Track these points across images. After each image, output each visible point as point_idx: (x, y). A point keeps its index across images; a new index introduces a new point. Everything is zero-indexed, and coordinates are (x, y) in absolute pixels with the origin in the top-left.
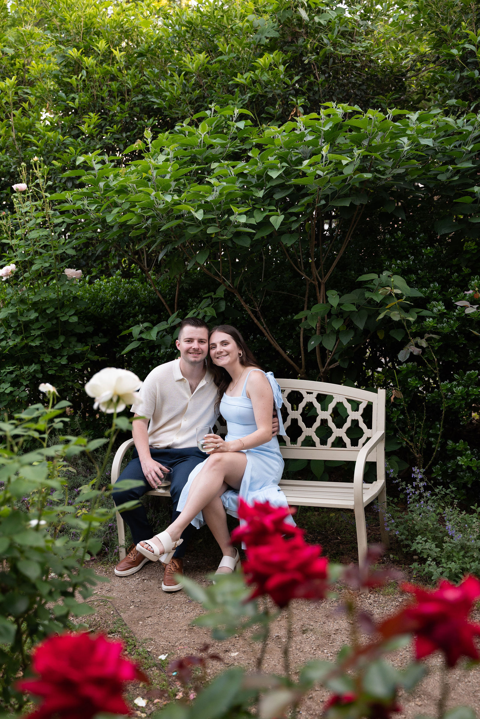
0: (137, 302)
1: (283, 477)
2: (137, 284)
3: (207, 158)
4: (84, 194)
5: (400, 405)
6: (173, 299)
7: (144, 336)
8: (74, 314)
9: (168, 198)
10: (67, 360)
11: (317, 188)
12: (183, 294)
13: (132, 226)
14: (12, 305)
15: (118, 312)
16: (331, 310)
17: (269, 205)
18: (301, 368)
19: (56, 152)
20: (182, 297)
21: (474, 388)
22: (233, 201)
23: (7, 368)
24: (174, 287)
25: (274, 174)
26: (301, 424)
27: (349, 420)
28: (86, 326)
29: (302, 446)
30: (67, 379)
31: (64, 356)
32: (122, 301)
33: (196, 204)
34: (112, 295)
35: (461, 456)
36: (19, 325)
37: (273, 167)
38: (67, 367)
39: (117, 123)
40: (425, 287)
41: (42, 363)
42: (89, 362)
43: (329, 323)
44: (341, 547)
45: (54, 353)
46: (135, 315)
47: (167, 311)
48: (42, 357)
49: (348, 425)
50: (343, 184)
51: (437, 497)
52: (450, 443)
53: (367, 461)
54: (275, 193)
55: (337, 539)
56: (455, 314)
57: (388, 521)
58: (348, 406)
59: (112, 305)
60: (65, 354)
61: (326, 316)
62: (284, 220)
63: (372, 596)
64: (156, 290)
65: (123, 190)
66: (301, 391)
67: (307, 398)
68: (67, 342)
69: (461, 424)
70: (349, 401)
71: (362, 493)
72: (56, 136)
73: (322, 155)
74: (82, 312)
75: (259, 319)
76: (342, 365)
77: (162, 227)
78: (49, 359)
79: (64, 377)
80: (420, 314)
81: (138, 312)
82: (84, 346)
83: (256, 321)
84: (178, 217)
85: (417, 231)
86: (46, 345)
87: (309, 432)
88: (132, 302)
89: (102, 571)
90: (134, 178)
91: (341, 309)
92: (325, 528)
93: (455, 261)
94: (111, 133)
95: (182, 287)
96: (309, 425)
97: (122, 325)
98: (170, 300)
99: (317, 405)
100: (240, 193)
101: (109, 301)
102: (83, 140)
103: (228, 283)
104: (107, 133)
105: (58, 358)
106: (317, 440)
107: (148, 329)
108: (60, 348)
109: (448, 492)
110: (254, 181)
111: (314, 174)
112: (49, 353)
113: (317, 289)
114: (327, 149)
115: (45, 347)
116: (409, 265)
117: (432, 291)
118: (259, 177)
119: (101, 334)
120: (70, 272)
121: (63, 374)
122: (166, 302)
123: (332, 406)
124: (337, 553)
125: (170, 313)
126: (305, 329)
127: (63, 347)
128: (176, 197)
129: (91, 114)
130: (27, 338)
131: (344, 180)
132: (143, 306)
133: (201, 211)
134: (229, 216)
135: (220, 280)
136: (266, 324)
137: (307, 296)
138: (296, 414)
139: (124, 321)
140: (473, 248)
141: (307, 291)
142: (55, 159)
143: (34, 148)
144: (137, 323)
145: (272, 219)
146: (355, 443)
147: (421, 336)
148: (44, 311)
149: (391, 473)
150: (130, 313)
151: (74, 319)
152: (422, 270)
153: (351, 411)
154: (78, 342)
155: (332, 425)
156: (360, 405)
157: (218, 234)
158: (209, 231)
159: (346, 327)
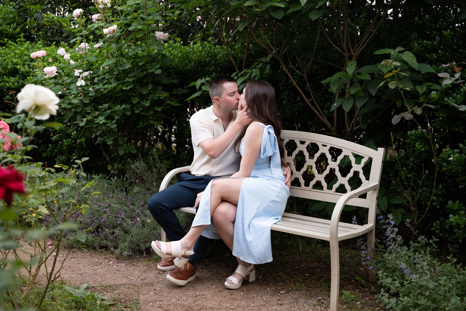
1: (286, 211)
5: (409, 165)
6: (242, 62)
7: (203, 88)
8: (160, 68)
10: (150, 104)
14: (116, 57)
23: (104, 105)
24: (245, 53)
26: (315, 170)
27: (352, 171)
28: (173, 79)
30: (151, 118)
31: (149, 100)
32: (204, 61)
35: (454, 215)
36: (119, 74)
41: (131, 103)
45: (143, 97)
48: (133, 98)
49: (350, 175)
51: (419, 245)
52: (450, 202)
53: (347, 204)
57: (365, 257)
58: (353, 159)
59: (195, 64)
60: (150, 98)
64: (229, 54)
66: (318, 144)
67: (322, 150)
68: (154, 90)
69: (460, 187)
71: (337, 230)
74: (173, 68)
78: (137, 101)
79: (148, 116)
80: (431, 88)
81: (213, 71)
83: (295, 83)
86: (138, 90)
87: (320, 178)
88: (211, 63)
89: (146, 265)
95: (249, 53)
96: (320, 172)
98: (239, 63)
99: (329, 157)
101: (194, 60)
105: (145, 101)
108: (147, 94)
109: (431, 241)
112: (139, 98)
115: (137, 92)
116: (432, 45)
120: (159, 34)
122: (236, 64)
123: (340, 158)
127: (149, 94)
130: (123, 84)
132: (219, 67)
135: (266, 46)
147: (419, 105)
148: (137, 63)
149: (381, 219)
150: (209, 71)
151: (159, 72)
152: (442, 50)
153: (355, 163)
154: (163, 90)
155: (338, 173)
156: (362, 160)
157: (257, 7)
158: (247, 4)
159: (363, 94)
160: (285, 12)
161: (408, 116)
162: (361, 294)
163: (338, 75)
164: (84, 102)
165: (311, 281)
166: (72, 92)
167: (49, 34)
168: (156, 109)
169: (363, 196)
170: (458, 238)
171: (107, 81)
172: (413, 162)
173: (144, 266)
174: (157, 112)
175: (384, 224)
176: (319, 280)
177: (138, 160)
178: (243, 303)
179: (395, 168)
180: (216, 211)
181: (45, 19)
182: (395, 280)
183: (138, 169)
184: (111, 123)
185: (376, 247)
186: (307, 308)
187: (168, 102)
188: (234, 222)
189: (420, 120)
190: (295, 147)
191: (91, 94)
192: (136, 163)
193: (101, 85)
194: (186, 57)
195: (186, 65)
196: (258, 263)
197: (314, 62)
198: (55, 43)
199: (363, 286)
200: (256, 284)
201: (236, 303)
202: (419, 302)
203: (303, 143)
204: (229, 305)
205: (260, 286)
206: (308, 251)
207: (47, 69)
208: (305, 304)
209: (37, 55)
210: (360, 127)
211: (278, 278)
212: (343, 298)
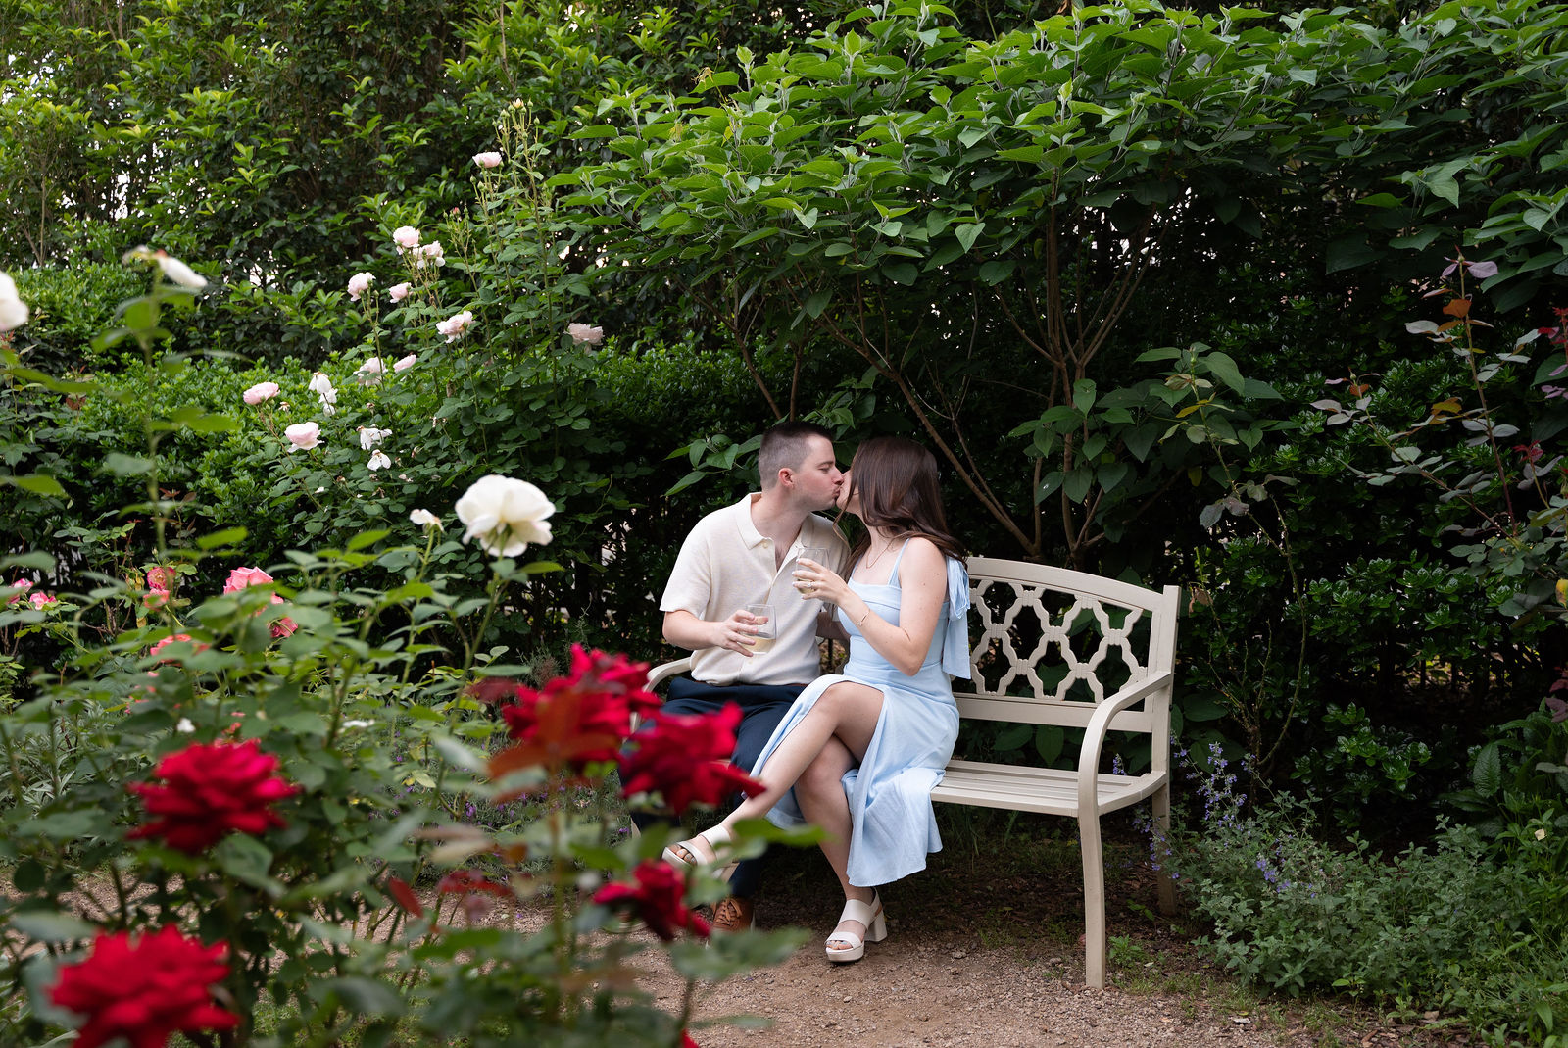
0: (715, 397)
2: (727, 359)
3: (859, 104)
4: (616, 173)
5: (1229, 625)
6: (787, 391)
7: (710, 461)
8: (585, 415)
9: (754, 185)
10: (564, 505)
11: (1053, 169)
12: (808, 383)
14: (467, 392)
15: (676, 413)
17: (963, 201)
18: (1032, 541)
19: (585, 87)
20: (806, 388)
21: (1379, 595)
22: (888, 196)
24: (792, 368)
25: (969, 140)
26: (1010, 651)
27: (1103, 646)
28: (611, 442)
29: (1005, 695)
30: (566, 543)
31: (560, 496)
32: (688, 393)
33: (806, 197)
34: (670, 380)
35: (1349, 737)
36: (478, 433)
37: (976, 125)
38: (566, 520)
39: (708, 29)
40: (1292, 380)
42: (610, 511)
46: (710, 423)
47: (773, 411)
49: (1100, 655)
50: (1110, 162)
51: (1277, 814)
52: (1333, 708)
54: (975, 178)
56: (1347, 437)
57: (1160, 851)
58: (1103, 617)
59: (665, 400)
60: (562, 493)
62: (983, 233)
63: (1107, 994)
64: (752, 371)
65: (679, 168)
66: (1012, 584)
67: (1024, 599)
68: (570, 471)
70: (1106, 607)
71: (1094, 790)
72: (585, 55)
73: (1059, 103)
74: (609, 412)
76: (1110, 539)
77: (739, 239)
81: (714, 416)
82: (603, 479)
83: (938, 439)
84: (775, 223)
85: (1290, 262)
87: (1023, 667)
88: (706, 395)
90: (701, 141)
91: (1098, 418)
93: (1364, 329)
94: (697, 48)
95: (807, 369)
96: (1024, 653)
98: (780, 394)
99: (1043, 614)
101: (661, 392)
102: (639, 64)
103: (885, 360)
104: (688, 49)
106: (1036, 683)
107: (724, 448)
108: (553, 481)
109: (1303, 804)
111: (1045, 141)
113: (1065, 376)
114: (1069, 90)
116: (1265, 334)
117: (1308, 389)
119: (642, 459)
120: (580, 331)
122: (773, 397)
123: (1070, 615)
127: (559, 480)
128: (769, 183)
129: (660, 10)
130: (491, 458)
131: (1111, 152)
132: (728, 405)
133: (815, 212)
134: (872, 223)
135: (867, 354)
137: (1052, 393)
138: (1000, 631)
139: (686, 432)
140: (1397, 300)
141: (1055, 383)
142: (581, 102)
143: (542, 79)
145: (959, 231)
146: (1110, 692)
147: (1258, 479)
148: (526, 406)
149: (1183, 758)
150: (701, 418)
151: (584, 424)
152: (1290, 345)
153: (1107, 627)
154: (591, 470)
155: (1067, 654)
156: (1127, 617)
157: (852, 258)
158: (831, 252)
159: (1114, 457)
160: (920, 269)
161: (1238, 507)
162: (1149, 944)
163: (1051, 415)
164: (393, 509)
165: (1020, 922)
166: (362, 487)
167: (240, 337)
168: (582, 518)
169: (1138, 706)
170: (1359, 794)
171: (446, 454)
172: (1238, 617)
174: (579, 526)
175: (1190, 770)
176: (1040, 919)
178: (871, 986)
179: (1195, 634)
181: (233, 298)
182: (1237, 900)
184: (467, 559)
185: (1174, 825)
186: (1028, 985)
187: (609, 499)
189: (1262, 514)
191: (406, 490)
192: (534, 659)
193: (431, 464)
194: (637, 385)
195: (644, 404)
197: (974, 386)
198: (262, 359)
199: (1150, 924)
201: (854, 989)
202: (1303, 948)
204: (839, 995)
206: (995, 851)
207: (294, 431)
208: (1023, 978)
209: (261, 395)
210: (1104, 538)
211: (939, 922)
212: (1113, 954)
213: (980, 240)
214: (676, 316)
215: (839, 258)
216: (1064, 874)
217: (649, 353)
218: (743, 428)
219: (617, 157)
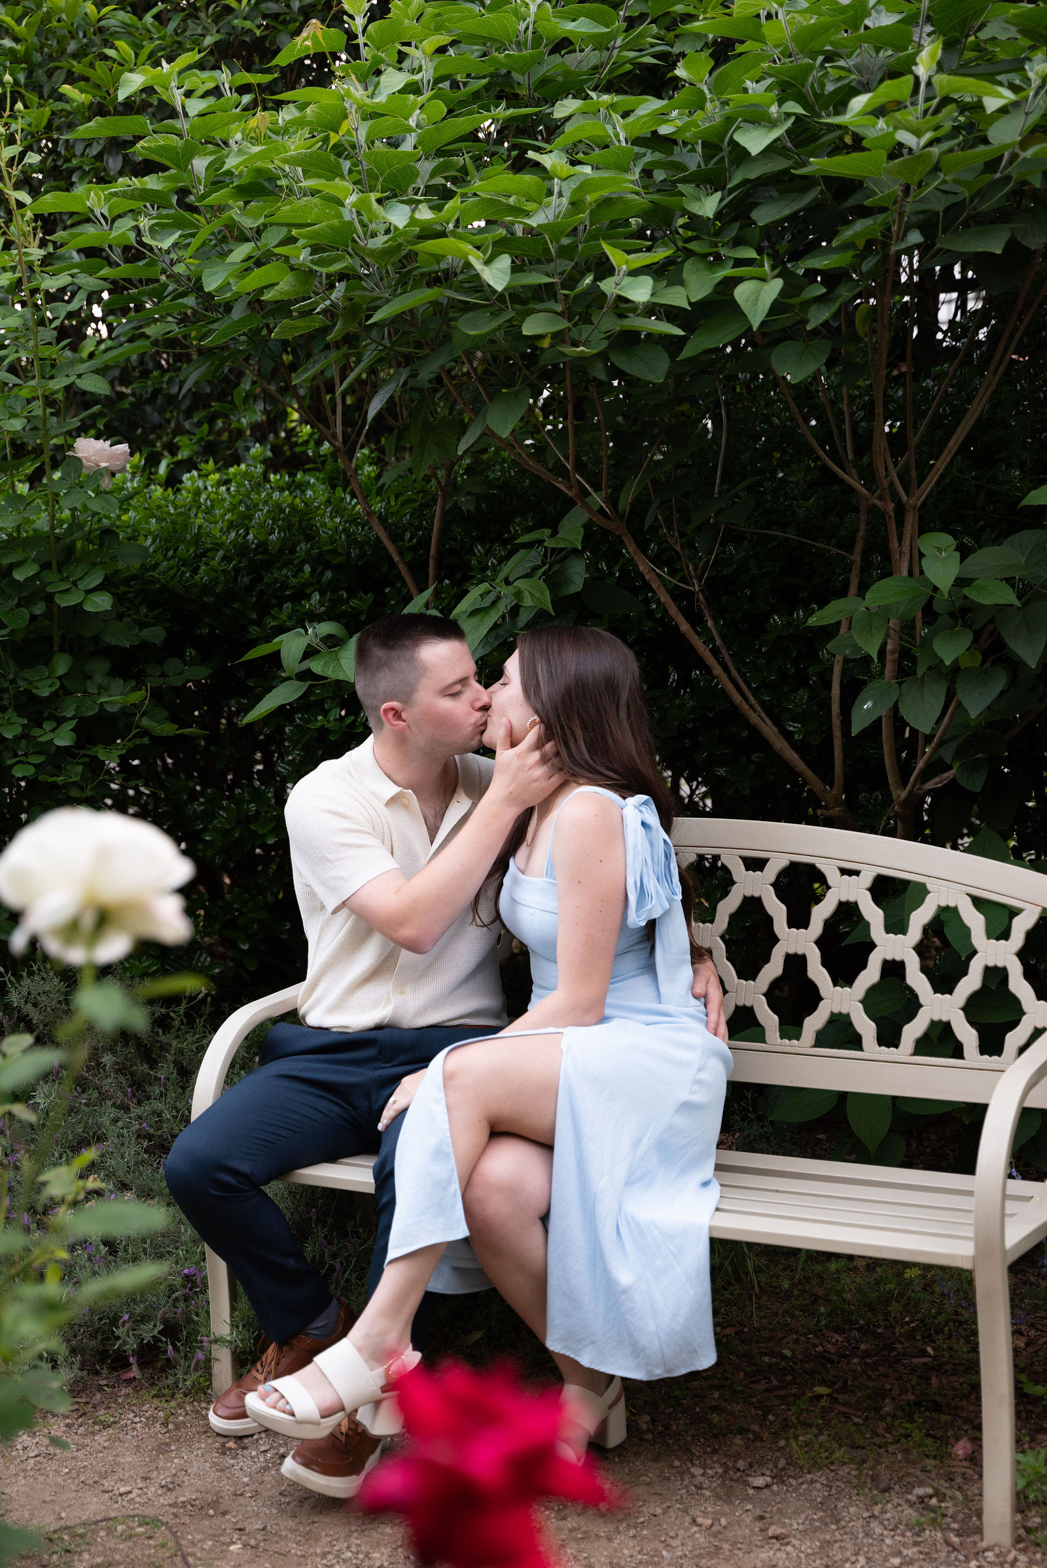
0: (308, 553)
2: (316, 490)
3: (544, 82)
4: (144, 194)
6: (425, 543)
7: (316, 666)
8: (104, 587)
9: (399, 216)
10: (73, 734)
11: (897, 188)
12: (457, 530)
13: (282, 308)
15: (246, 580)
16: (932, 598)
17: (737, 242)
18: (829, 785)
19: (75, 56)
20: (455, 540)
22: (615, 229)
24: (428, 505)
25: (755, 141)
26: (818, 973)
27: (976, 968)
28: (142, 625)
29: (815, 1046)
30: (74, 793)
31: (66, 719)
32: (262, 546)
33: (489, 237)
34: (232, 525)
37: (757, 118)
38: (75, 756)
42: (146, 740)
43: (927, 642)
44: (935, 1381)
46: (301, 595)
47: (404, 584)
49: (971, 983)
50: (988, 178)
54: (755, 205)
55: (924, 1353)
58: (974, 920)
59: (227, 558)
60: (69, 713)
61: (919, 615)
62: (783, 293)
63: (1024, 1558)
64: (369, 514)
65: (260, 187)
66: (821, 865)
67: (841, 890)
68: (79, 674)
70: (978, 902)
71: (1003, 1213)
73: (917, 78)
74: (134, 577)
75: (695, 620)
76: (964, 783)
77: (376, 309)
78: (18, 730)
79: (66, 786)
81: (308, 584)
82: (134, 689)
83: (685, 627)
84: (435, 280)
86: (12, 682)
87: (842, 1000)
88: (293, 551)
89: (155, 1419)
90: (296, 145)
91: (966, 597)
92: (886, 1315)
95: (456, 507)
96: (844, 975)
97: (259, 623)
98: (413, 549)
99: (873, 914)
100: (642, 201)
101: (219, 546)
103: (598, 499)
105: (48, 726)
106: (866, 1027)
107: (332, 642)
108: (55, 695)
110: (693, 161)
111: (889, 145)
112: (20, 710)
113: (893, 525)
114: (932, 56)
118: (712, 148)
119: (190, 652)
120: (93, 450)
121: (60, 780)
122: (401, 553)
123: (920, 918)
124: (918, 1404)
125: (413, 590)
126: (846, 661)
127: (64, 692)
128: (425, 214)
131: (992, 165)
132: (328, 565)
133: (505, 261)
134: (599, 277)
135: (570, 488)
136: (723, 638)
137: (859, 546)
138: (801, 941)
139: (264, 610)
141: (862, 533)
142: (71, 79)
143: (6, 41)
144: (302, 620)
145: (742, 293)
146: (991, 1044)
150: (285, 586)
151: (102, 602)
153: (984, 937)
154: (113, 676)
155: (918, 980)
156: (1016, 921)
157: (559, 337)
158: (530, 328)
159: (980, 658)
160: (677, 353)
163: (883, 593)
165: (847, 1417)
173: (147, 1425)
174: (95, 765)
176: (878, 1409)
177: (35, 968)
178: (627, 1547)
180: (477, 1179)
183: (35, 1005)
186: (888, 1541)
188: (545, 1219)
190: (726, 881)
192: (26, 982)
194: (178, 533)
195: (192, 565)
196: (659, 1373)
200: (637, 1454)
203: (755, 864)
205: (656, 1460)
208: (877, 1528)
210: (953, 781)
211: (716, 1418)
212: (1022, 1483)
213: (776, 308)
214: (225, 416)
215: (541, 337)
216: (903, 1324)
217: (189, 479)
218: (354, 603)
219: (149, 167)
